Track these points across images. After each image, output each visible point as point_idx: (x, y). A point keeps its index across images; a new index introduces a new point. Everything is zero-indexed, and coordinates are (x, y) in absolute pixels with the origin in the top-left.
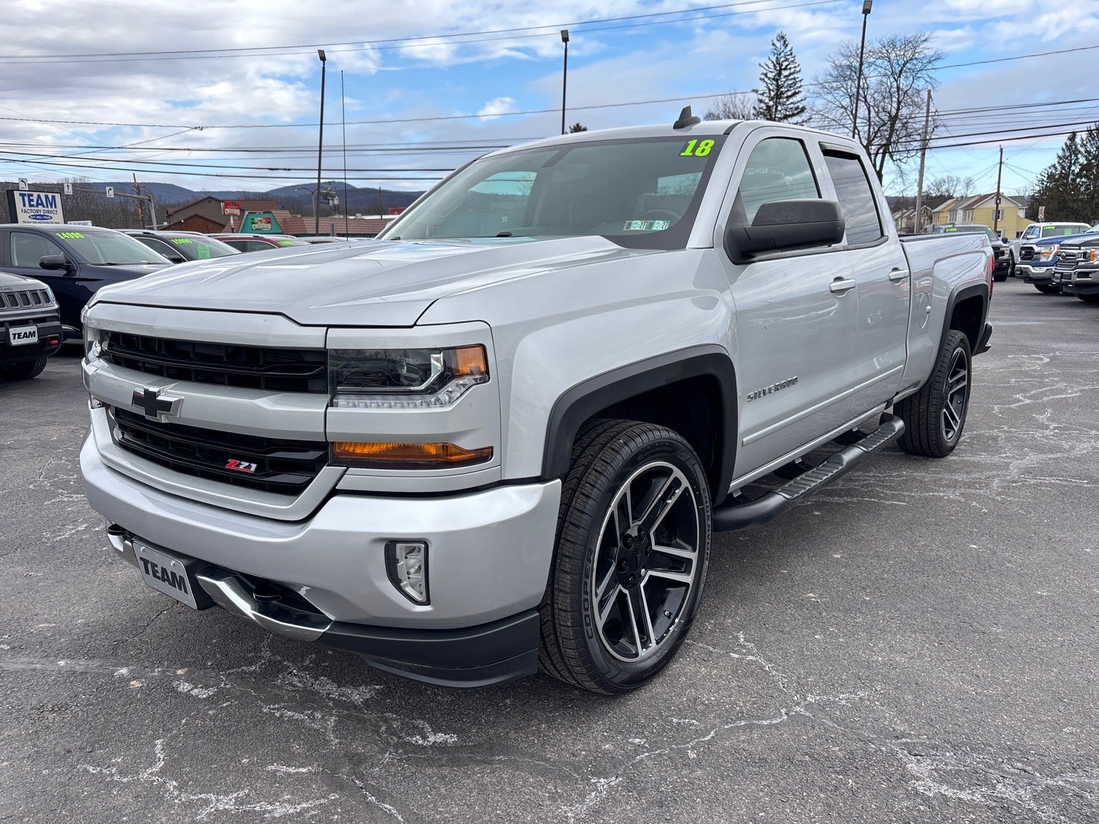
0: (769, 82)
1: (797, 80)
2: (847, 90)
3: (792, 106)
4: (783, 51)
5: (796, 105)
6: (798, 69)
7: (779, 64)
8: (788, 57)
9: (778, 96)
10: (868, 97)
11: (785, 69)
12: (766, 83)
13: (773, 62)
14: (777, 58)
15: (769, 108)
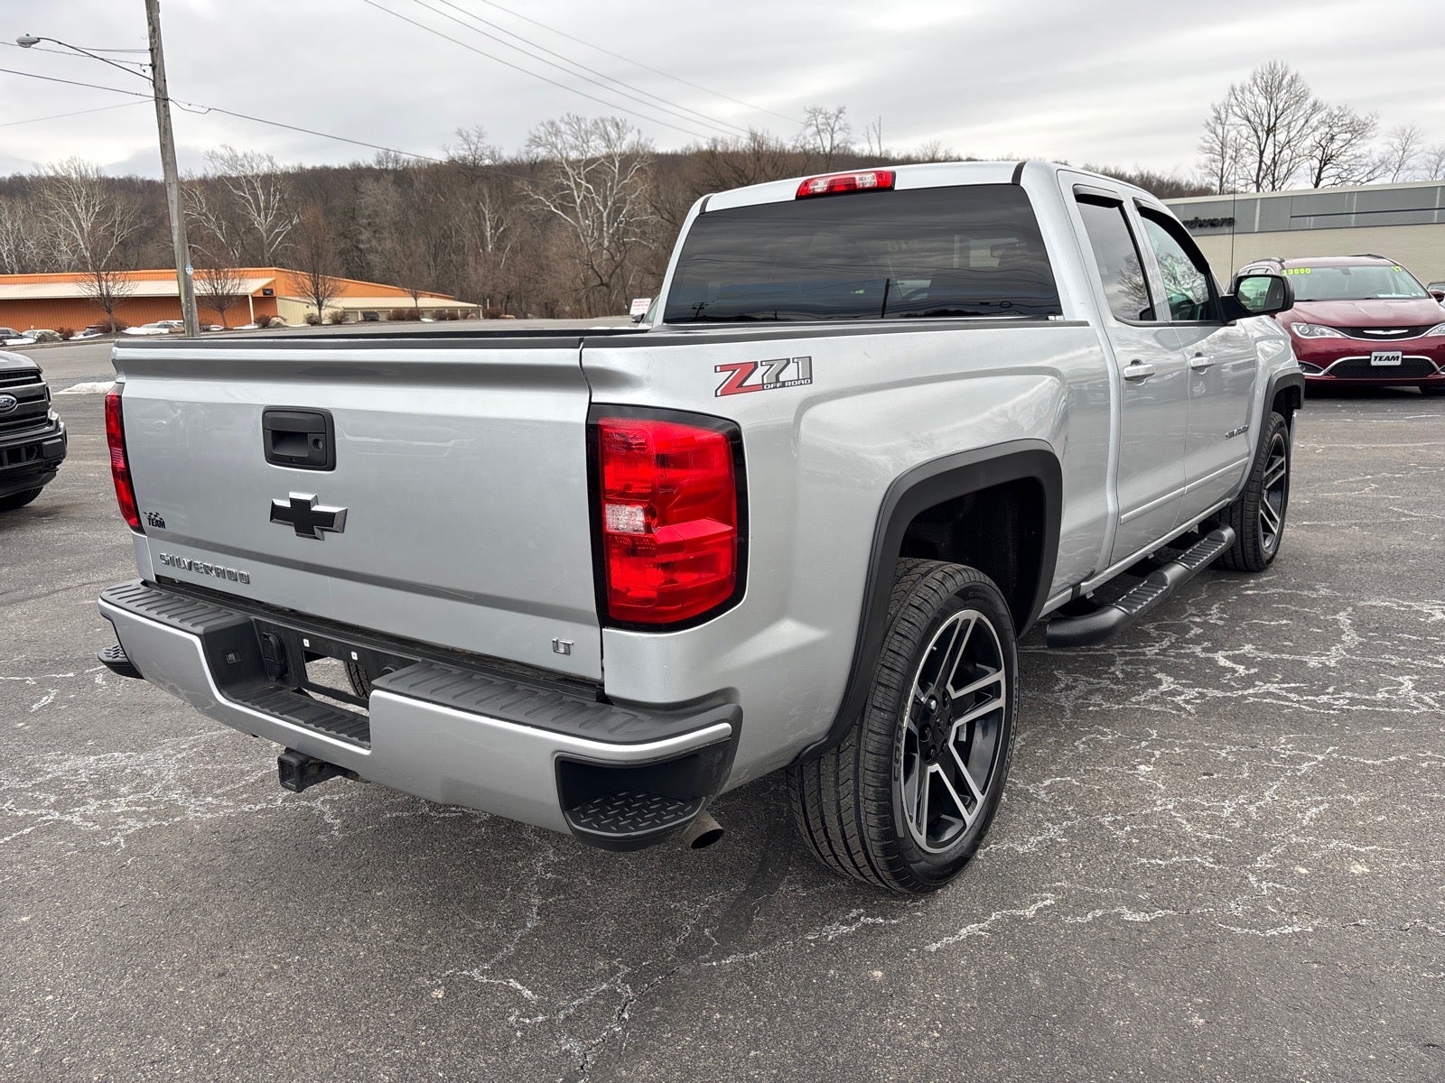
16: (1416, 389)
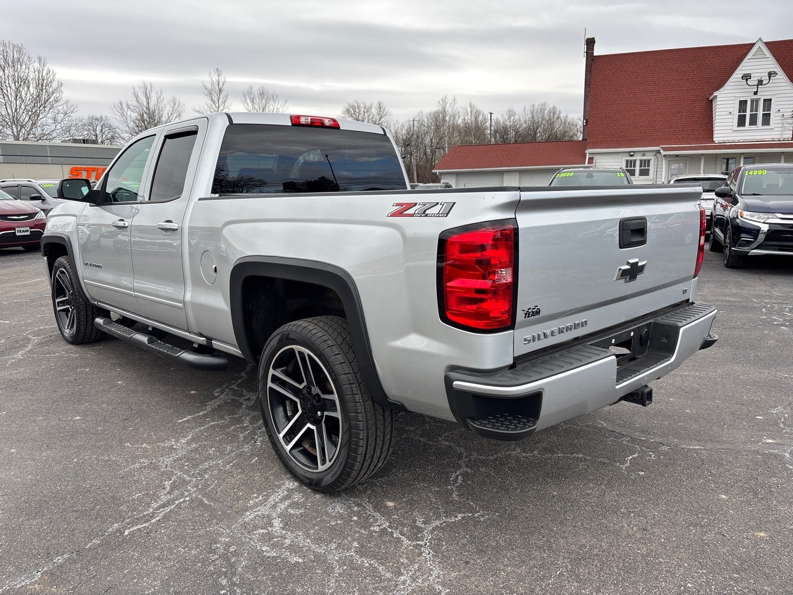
16: (21, 248)
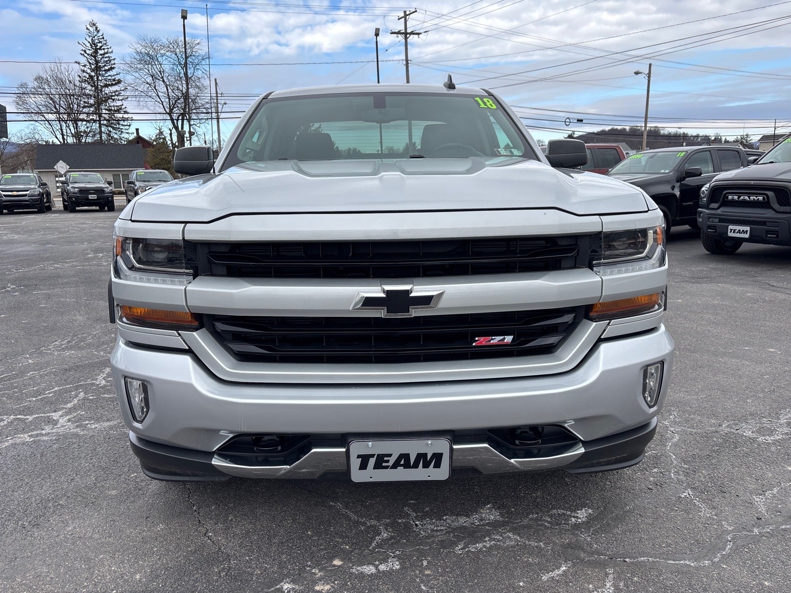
0: (88, 57)
1: (111, 58)
2: (149, 71)
3: (110, 77)
4: (96, 35)
5: (113, 78)
6: (110, 50)
7: (94, 44)
8: (101, 40)
9: (97, 69)
10: (165, 78)
11: (100, 49)
12: (86, 58)
13: (89, 42)
14: (92, 40)
15: (91, 77)
